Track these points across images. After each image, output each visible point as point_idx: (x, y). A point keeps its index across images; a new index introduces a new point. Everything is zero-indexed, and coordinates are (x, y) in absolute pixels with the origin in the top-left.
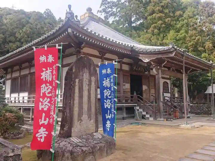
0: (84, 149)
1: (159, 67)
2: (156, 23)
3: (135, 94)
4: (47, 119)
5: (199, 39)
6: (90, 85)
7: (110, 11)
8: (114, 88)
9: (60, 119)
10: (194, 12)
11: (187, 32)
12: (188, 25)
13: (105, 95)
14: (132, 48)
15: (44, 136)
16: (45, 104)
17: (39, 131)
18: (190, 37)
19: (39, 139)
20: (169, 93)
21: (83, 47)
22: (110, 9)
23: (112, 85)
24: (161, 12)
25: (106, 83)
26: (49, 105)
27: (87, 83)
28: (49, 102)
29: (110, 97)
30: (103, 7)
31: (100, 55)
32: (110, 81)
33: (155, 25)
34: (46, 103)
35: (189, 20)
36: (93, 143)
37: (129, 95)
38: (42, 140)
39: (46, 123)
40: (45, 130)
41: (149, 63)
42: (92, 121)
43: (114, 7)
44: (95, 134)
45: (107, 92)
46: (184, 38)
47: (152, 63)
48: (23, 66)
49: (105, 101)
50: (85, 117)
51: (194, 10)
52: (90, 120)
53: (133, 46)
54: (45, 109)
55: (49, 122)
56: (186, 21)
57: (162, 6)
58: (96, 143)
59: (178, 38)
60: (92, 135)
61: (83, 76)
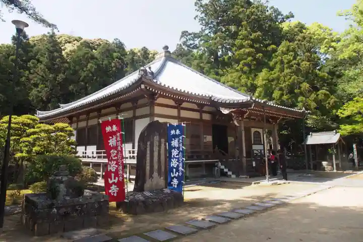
0: (154, 200)
1: (240, 119)
2: (246, 59)
3: (217, 148)
4: (117, 178)
5: (294, 79)
6: (160, 146)
7: (191, 44)
8: (182, 148)
9: (133, 177)
10: (289, 46)
11: (282, 70)
12: (282, 62)
13: (173, 154)
14: (211, 98)
15: (116, 191)
16: (112, 166)
17: (111, 188)
18: (285, 76)
19: (112, 194)
20: (261, 144)
21: (158, 98)
22: (192, 42)
23: (181, 145)
24: (252, 46)
25: (175, 143)
26: (117, 166)
27: (157, 145)
28: (116, 164)
29: (178, 156)
30: (184, 39)
31: (176, 105)
32: (179, 141)
33: (245, 61)
34: (114, 165)
35: (283, 57)
36: (162, 196)
37: (211, 149)
38: (115, 195)
39: (116, 181)
40: (116, 186)
41: (229, 115)
42: (162, 178)
43: (196, 39)
44: (164, 189)
45: (175, 152)
46: (278, 79)
47: (233, 114)
48: (91, 115)
49: (172, 160)
50: (155, 174)
51: (289, 44)
52: (160, 177)
53: (212, 96)
54: (114, 170)
55: (118, 180)
56: (280, 58)
57: (252, 40)
58: (164, 197)
59: (271, 78)
60: (162, 190)
61: (153, 138)
